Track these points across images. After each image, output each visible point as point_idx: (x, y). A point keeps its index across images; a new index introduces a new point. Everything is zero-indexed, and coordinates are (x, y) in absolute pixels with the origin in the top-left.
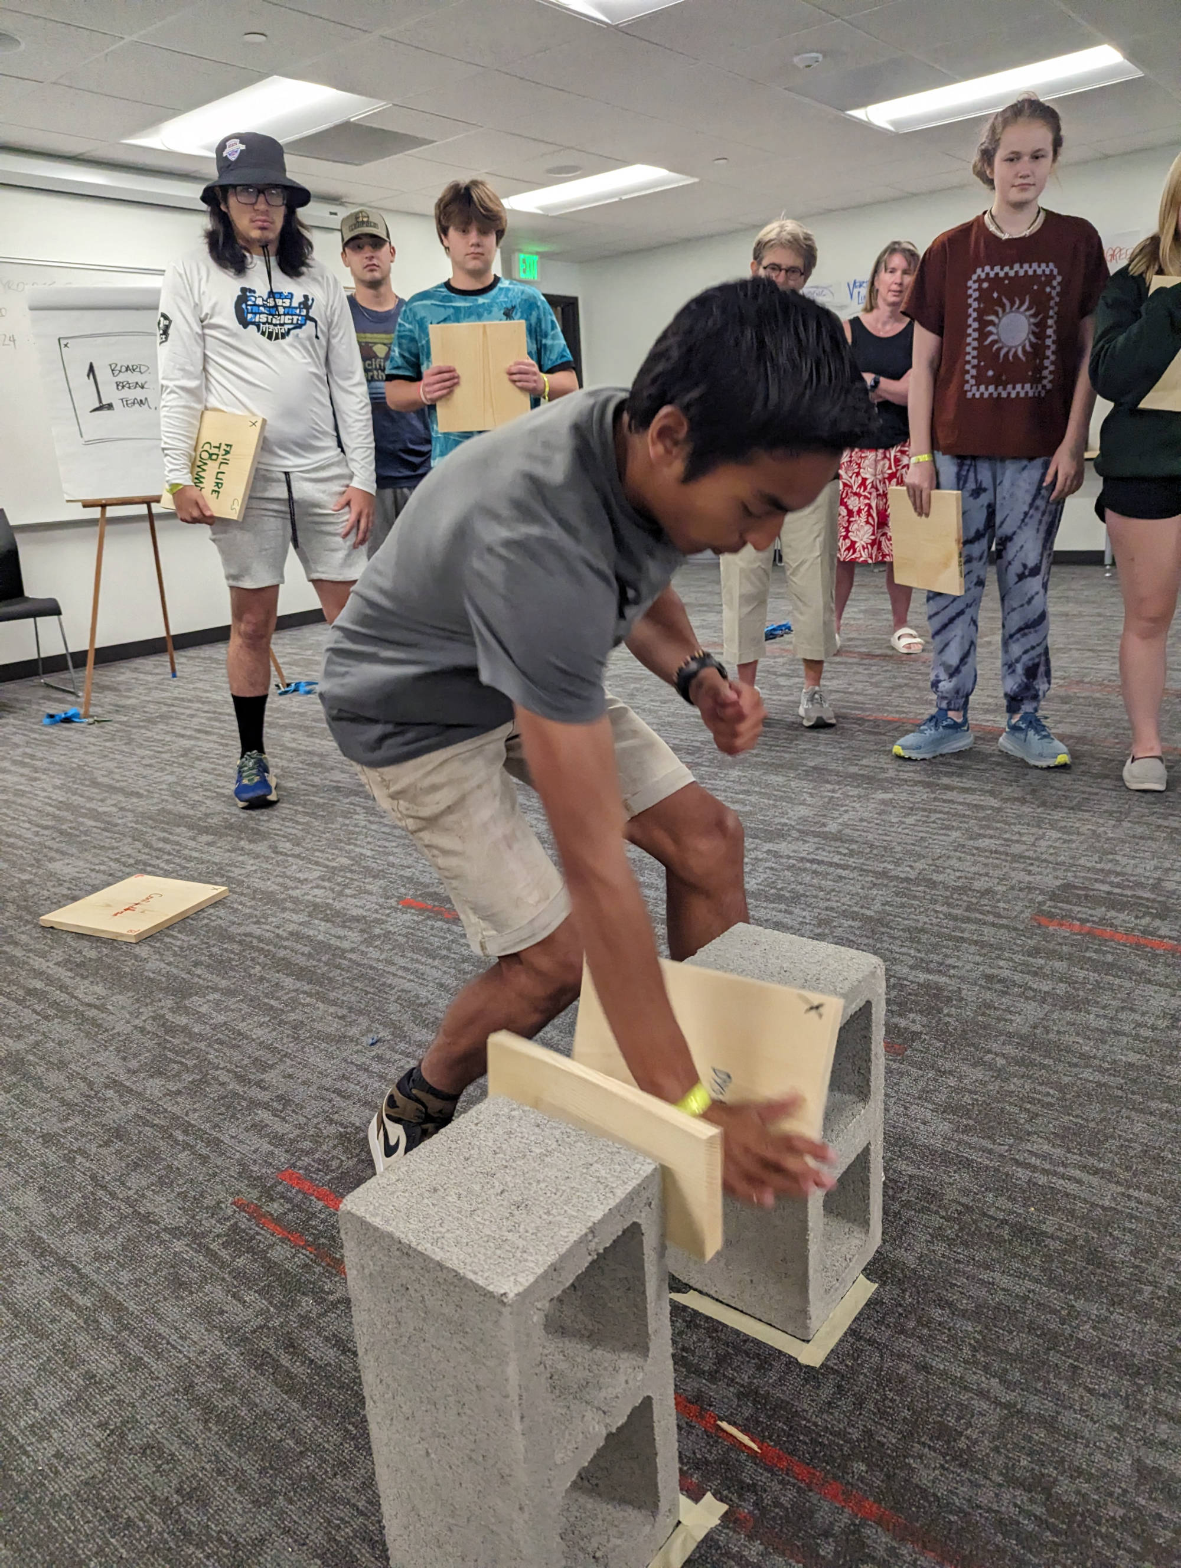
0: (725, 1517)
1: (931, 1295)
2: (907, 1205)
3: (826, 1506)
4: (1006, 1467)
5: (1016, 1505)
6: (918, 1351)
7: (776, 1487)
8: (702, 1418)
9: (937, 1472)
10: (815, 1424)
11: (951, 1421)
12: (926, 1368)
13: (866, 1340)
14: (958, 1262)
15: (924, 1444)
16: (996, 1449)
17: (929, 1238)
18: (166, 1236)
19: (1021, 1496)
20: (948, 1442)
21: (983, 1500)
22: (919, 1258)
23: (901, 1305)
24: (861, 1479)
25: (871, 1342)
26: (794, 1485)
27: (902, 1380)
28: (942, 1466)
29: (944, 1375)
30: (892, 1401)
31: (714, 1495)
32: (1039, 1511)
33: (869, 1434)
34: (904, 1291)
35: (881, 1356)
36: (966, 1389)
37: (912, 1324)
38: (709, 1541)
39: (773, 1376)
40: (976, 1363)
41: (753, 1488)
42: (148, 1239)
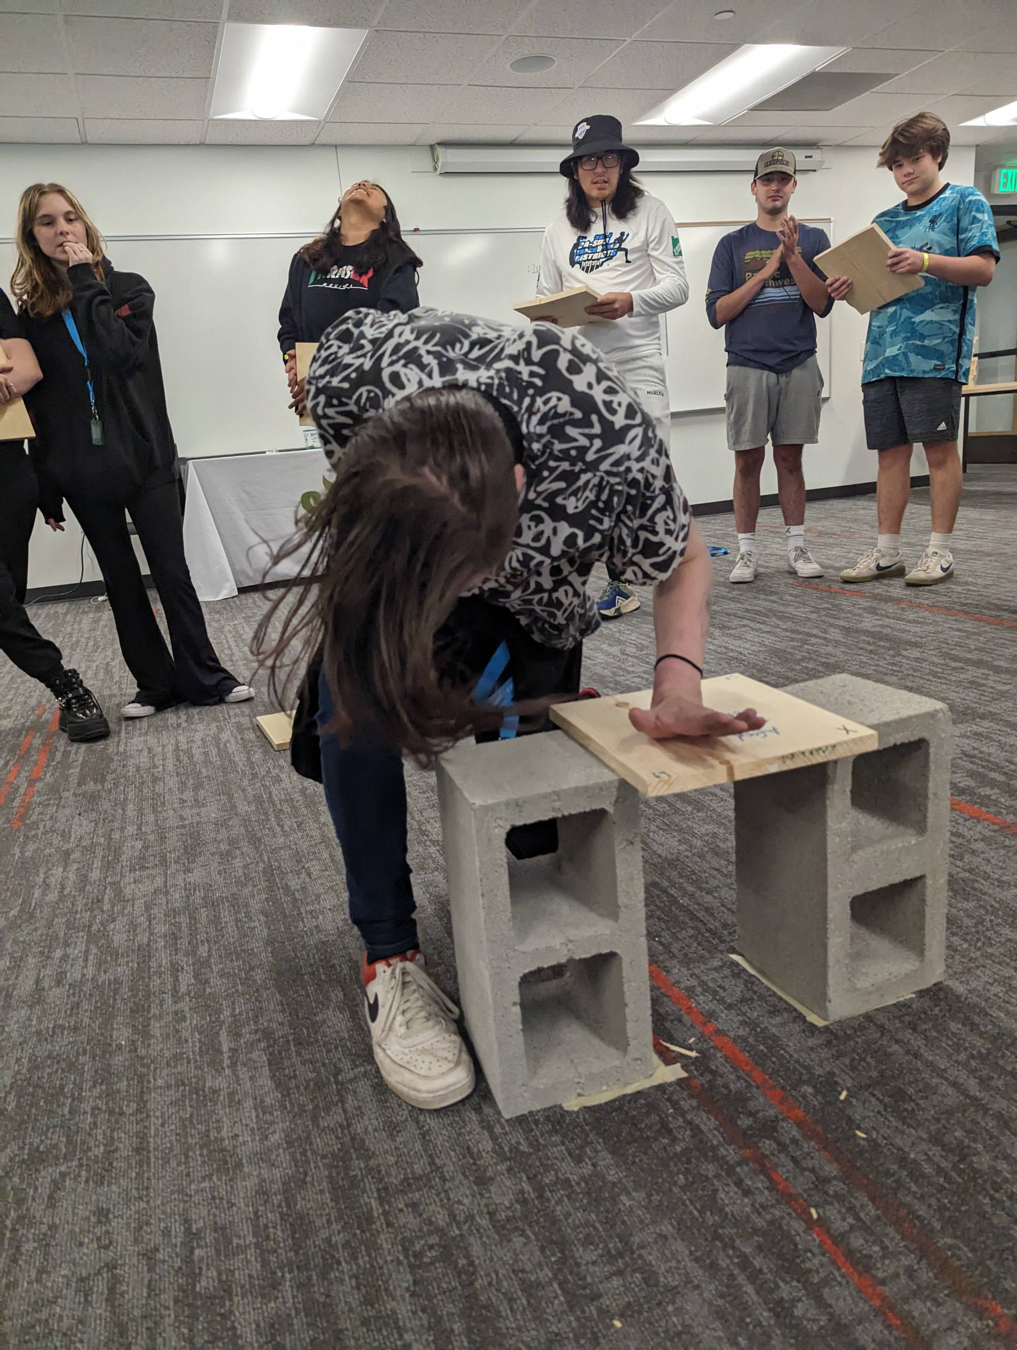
0: (680, 1082)
1: (962, 1015)
2: (990, 956)
3: (761, 1100)
4: (938, 1131)
5: (926, 1154)
6: (917, 1042)
7: (733, 1077)
8: (705, 1024)
9: (872, 1114)
10: (791, 1056)
11: (911, 1091)
12: (917, 1056)
13: (876, 1025)
14: (1008, 1002)
15: (874, 1095)
16: (938, 1120)
17: (991, 981)
18: (428, 843)
19: (935, 1151)
20: (896, 1102)
21: (898, 1141)
22: (969, 991)
23: (925, 1013)
24: (804, 1096)
25: (881, 1028)
26: (746, 1081)
27: (888, 1055)
28: (879, 1112)
29: (929, 1064)
30: (868, 1064)
31: (682, 1067)
32: (944, 1164)
33: (832, 1074)
34: (936, 1006)
35: (881, 1038)
36: (942, 1077)
37: (924, 1027)
38: (661, 1088)
39: (778, 1020)
40: (966, 1065)
41: (714, 1073)
42: (419, 843)
